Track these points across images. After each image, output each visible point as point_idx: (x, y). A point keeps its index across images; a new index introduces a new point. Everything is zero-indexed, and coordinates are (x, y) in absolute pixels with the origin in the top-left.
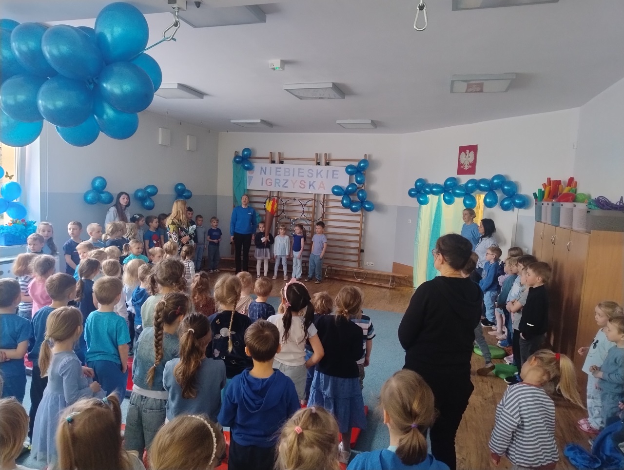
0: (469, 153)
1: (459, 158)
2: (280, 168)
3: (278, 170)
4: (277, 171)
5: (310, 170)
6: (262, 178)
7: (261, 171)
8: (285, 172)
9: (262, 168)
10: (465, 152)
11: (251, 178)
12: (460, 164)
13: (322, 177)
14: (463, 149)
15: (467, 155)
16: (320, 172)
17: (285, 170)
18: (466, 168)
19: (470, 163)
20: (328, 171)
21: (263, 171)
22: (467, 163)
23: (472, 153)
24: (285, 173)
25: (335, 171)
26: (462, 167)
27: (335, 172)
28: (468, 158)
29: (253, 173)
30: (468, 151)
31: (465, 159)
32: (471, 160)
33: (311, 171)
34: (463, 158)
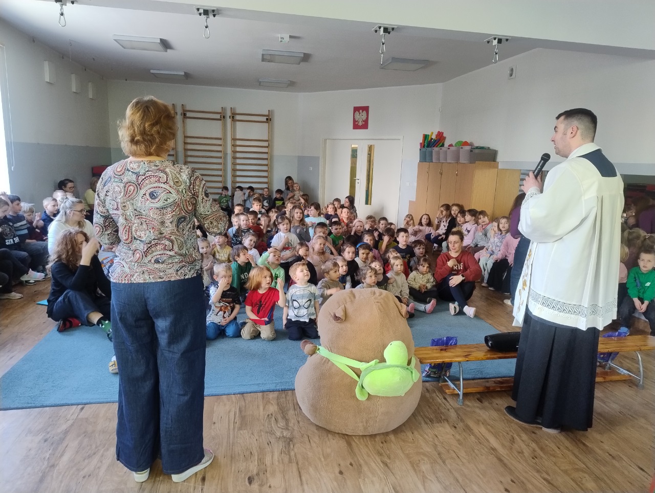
1: (354, 116)
10: (359, 111)
12: (355, 121)
14: (356, 109)
15: (361, 114)
18: (360, 124)
19: (363, 120)
22: (360, 121)
23: (365, 112)
26: (357, 123)
28: (361, 117)
30: (361, 111)
31: (359, 117)
32: (364, 117)
34: (357, 116)
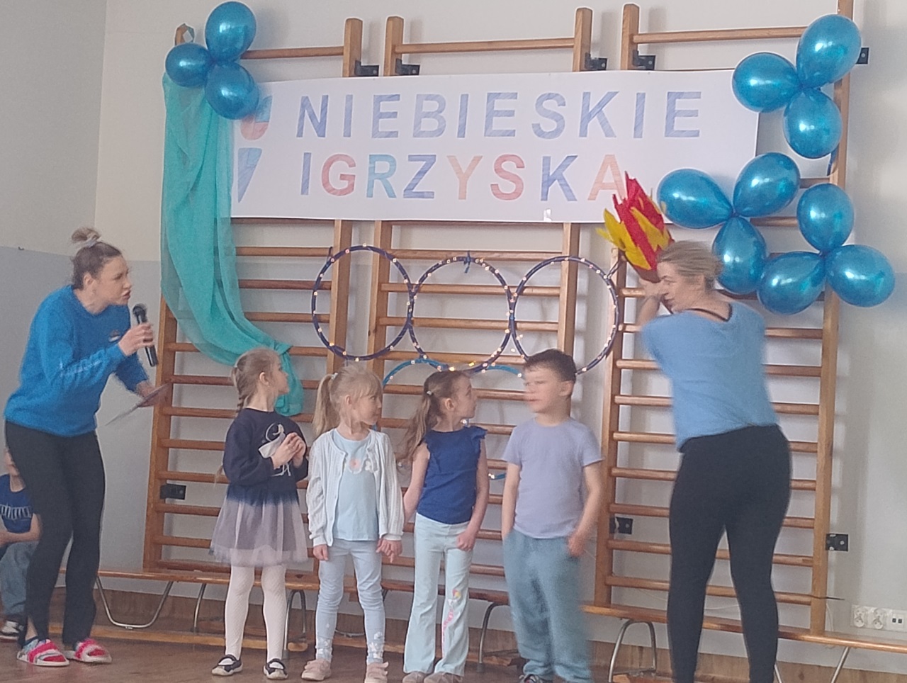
2: (396, 97)
3: (385, 107)
4: (379, 116)
5: (549, 96)
6: (307, 155)
7: (302, 117)
8: (420, 115)
9: (305, 103)
11: (251, 157)
13: (609, 133)
16: (601, 105)
17: (419, 107)
20: (641, 97)
21: (312, 116)
24: (417, 124)
25: (680, 95)
27: (680, 104)
29: (263, 130)
33: (550, 105)
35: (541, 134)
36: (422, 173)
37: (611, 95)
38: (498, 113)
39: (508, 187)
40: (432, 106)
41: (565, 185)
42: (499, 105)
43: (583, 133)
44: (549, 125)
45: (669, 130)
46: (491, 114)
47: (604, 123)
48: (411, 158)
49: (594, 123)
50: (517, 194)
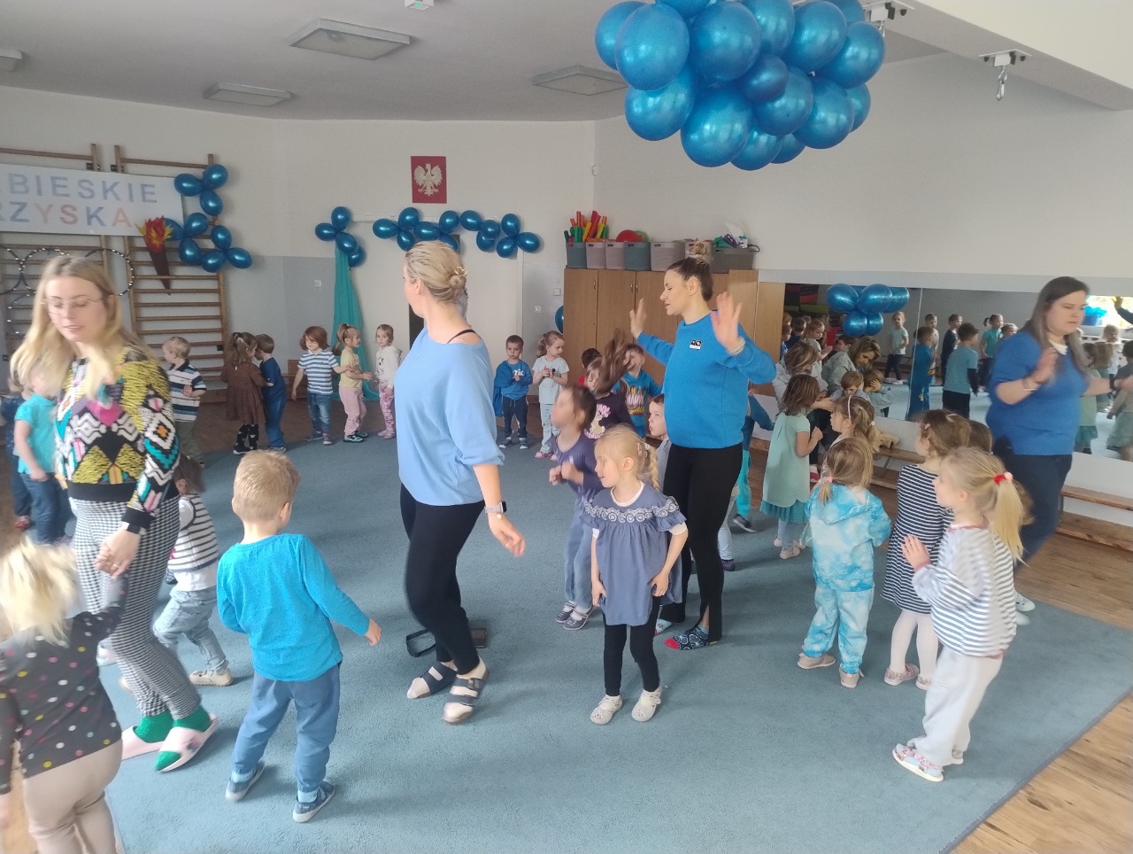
0: (432, 168)
1: (413, 176)
5: (84, 181)
8: (12, 183)
10: (424, 167)
12: (415, 186)
13: (118, 199)
14: (417, 162)
15: (429, 173)
16: (111, 186)
17: (10, 179)
18: (429, 192)
19: (435, 185)
20: (130, 185)
22: (429, 185)
23: (437, 169)
25: (144, 185)
26: (420, 190)
27: (146, 189)
28: (430, 178)
30: (428, 166)
31: (425, 178)
32: (437, 179)
33: (84, 184)
34: (421, 176)
35: (83, 197)
36: (20, 210)
37: (116, 184)
38: (59, 186)
39: (69, 219)
40: (20, 180)
41: (99, 219)
42: (58, 182)
43: (105, 198)
44: (87, 194)
45: (144, 200)
46: (55, 186)
47: (115, 195)
48: (12, 203)
49: (110, 195)
50: (75, 221)
